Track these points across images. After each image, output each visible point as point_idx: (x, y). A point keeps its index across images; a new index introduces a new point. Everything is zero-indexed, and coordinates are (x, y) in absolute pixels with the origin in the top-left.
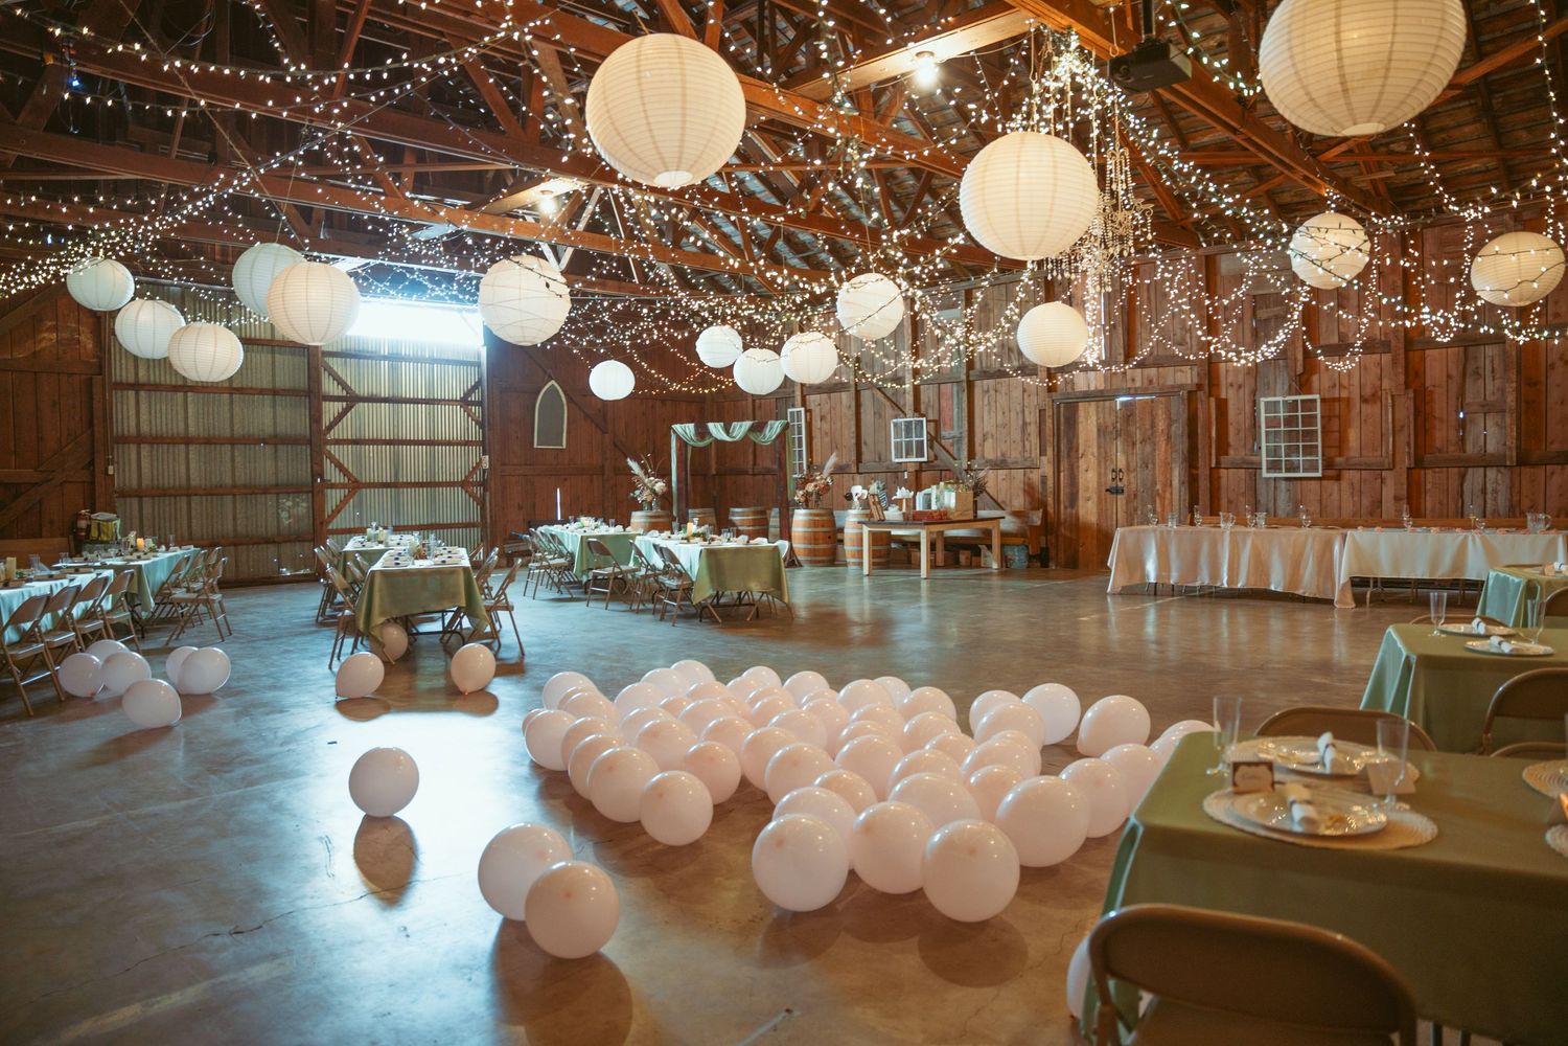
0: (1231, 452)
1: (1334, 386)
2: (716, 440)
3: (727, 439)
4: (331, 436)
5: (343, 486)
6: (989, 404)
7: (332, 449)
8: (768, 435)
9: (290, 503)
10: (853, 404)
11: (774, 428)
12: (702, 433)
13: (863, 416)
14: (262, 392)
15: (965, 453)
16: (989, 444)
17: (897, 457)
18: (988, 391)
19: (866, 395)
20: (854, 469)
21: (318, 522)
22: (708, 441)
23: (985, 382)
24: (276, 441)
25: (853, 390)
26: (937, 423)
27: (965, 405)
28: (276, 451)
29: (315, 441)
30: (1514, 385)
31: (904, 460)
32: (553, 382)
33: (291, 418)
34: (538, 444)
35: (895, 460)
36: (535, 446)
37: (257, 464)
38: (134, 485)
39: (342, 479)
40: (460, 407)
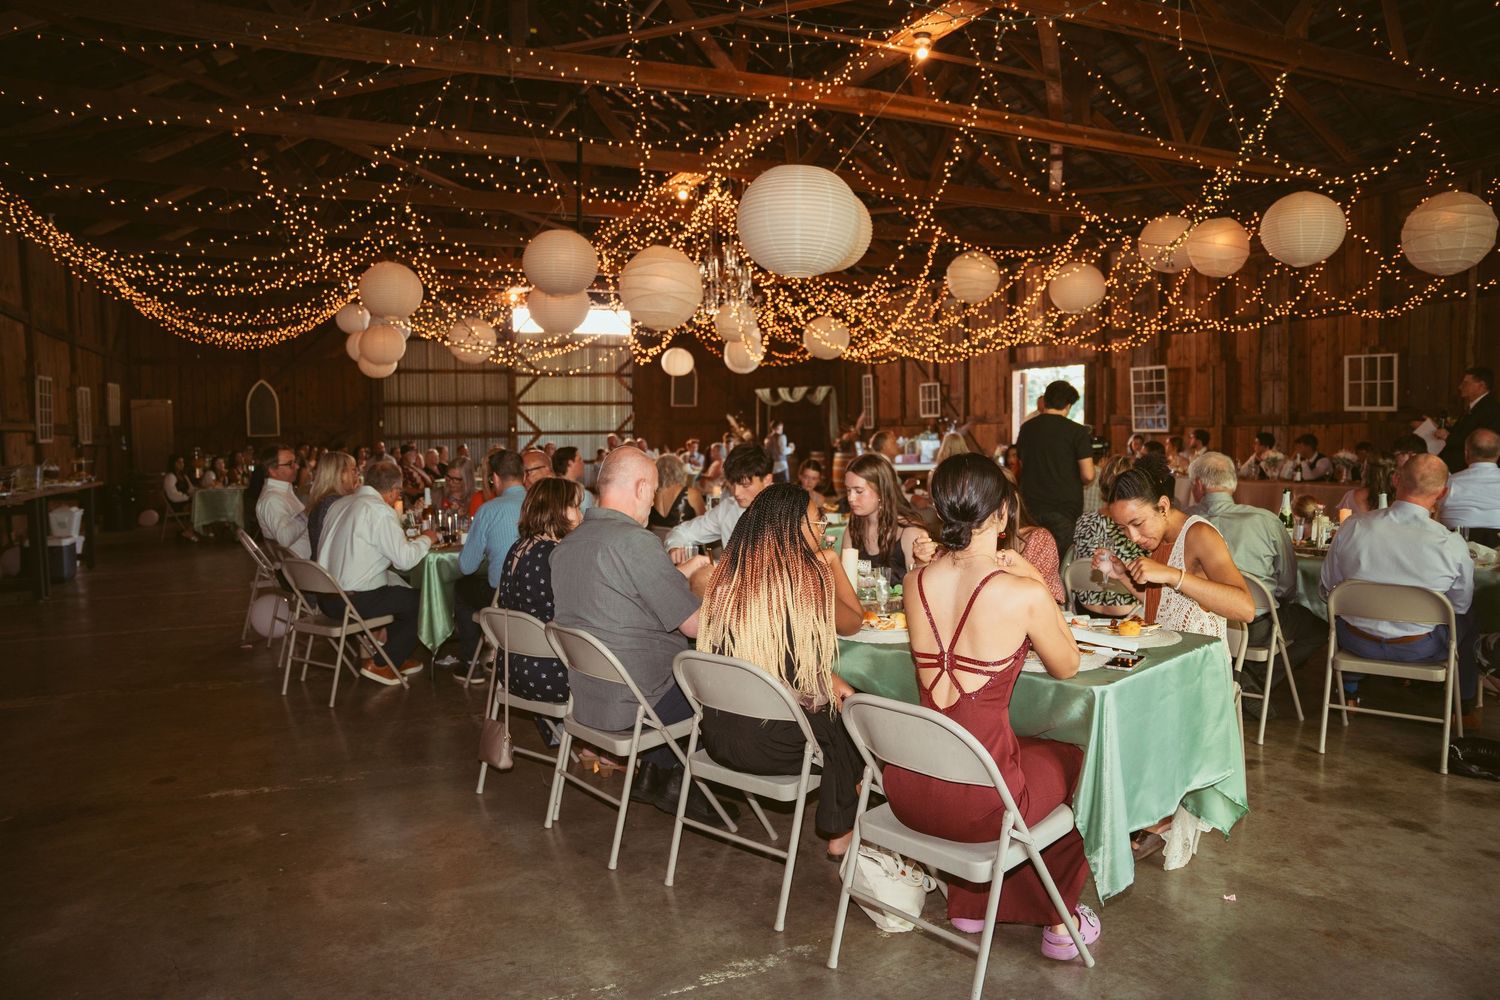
0: (1118, 411)
1: (1180, 358)
2: (785, 401)
3: (789, 399)
5: (530, 433)
7: (521, 408)
8: (818, 397)
10: (900, 372)
11: (821, 392)
12: (775, 395)
16: (978, 403)
17: (923, 414)
20: (900, 422)
22: (779, 402)
24: (484, 403)
25: (900, 361)
26: (948, 387)
27: (963, 373)
28: (485, 410)
29: (511, 404)
30: (1287, 358)
31: (927, 416)
33: (495, 388)
34: (675, 403)
35: (923, 416)
36: (672, 404)
37: (473, 419)
38: (397, 432)
39: (531, 429)
40: (616, 378)
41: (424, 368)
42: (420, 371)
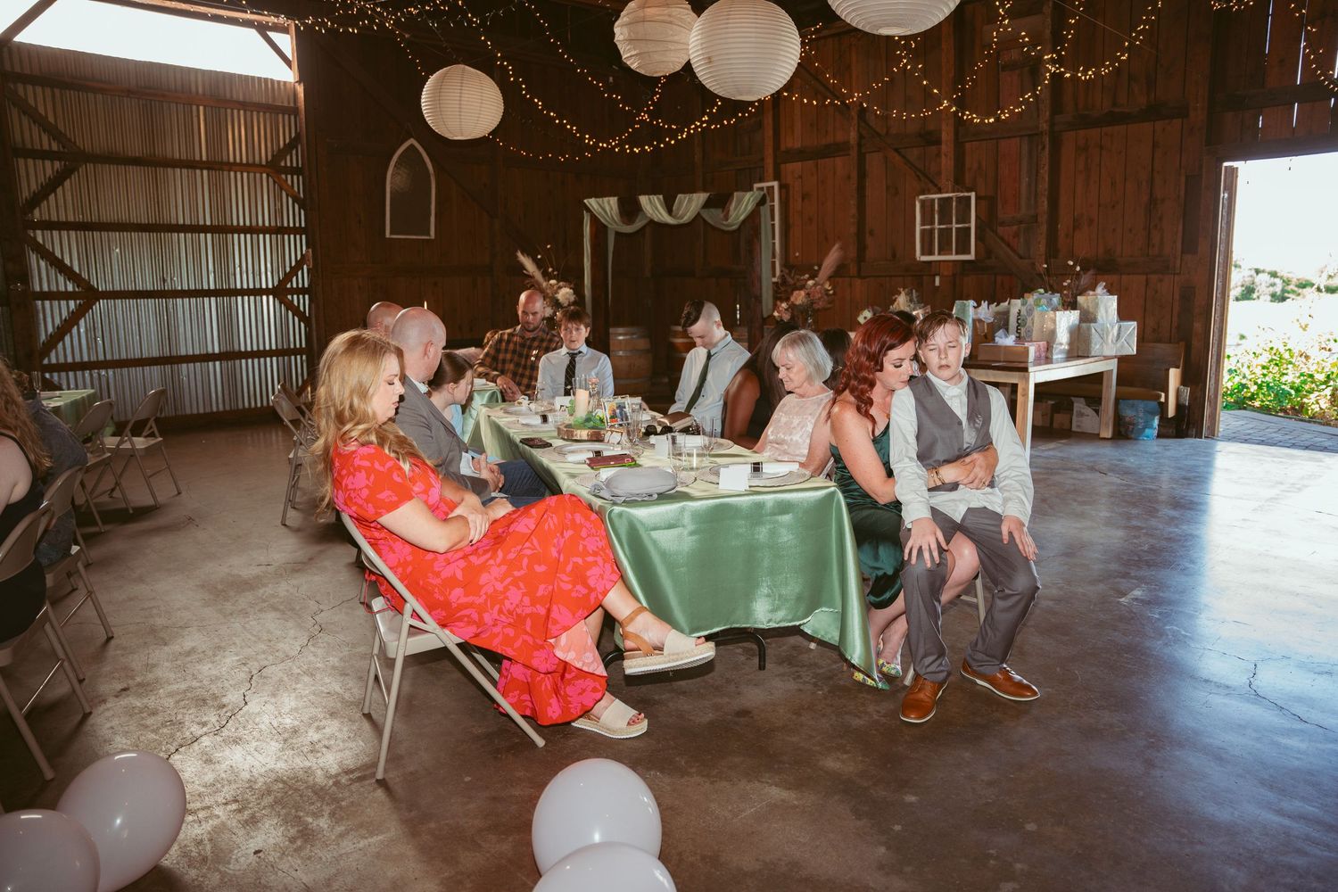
2: (652, 222)
3: (665, 218)
5: (67, 296)
6: (1087, 169)
8: (733, 214)
10: (854, 175)
11: (743, 205)
12: (630, 209)
13: (868, 192)
15: (1041, 248)
16: (1082, 234)
17: (923, 253)
18: (1085, 148)
19: (874, 162)
20: (854, 272)
22: (638, 224)
23: (1082, 132)
25: (854, 153)
26: (995, 200)
27: (1045, 172)
31: (936, 258)
32: (412, 141)
34: (391, 233)
35: (922, 258)
36: (388, 235)
39: (71, 286)
40: (268, 175)
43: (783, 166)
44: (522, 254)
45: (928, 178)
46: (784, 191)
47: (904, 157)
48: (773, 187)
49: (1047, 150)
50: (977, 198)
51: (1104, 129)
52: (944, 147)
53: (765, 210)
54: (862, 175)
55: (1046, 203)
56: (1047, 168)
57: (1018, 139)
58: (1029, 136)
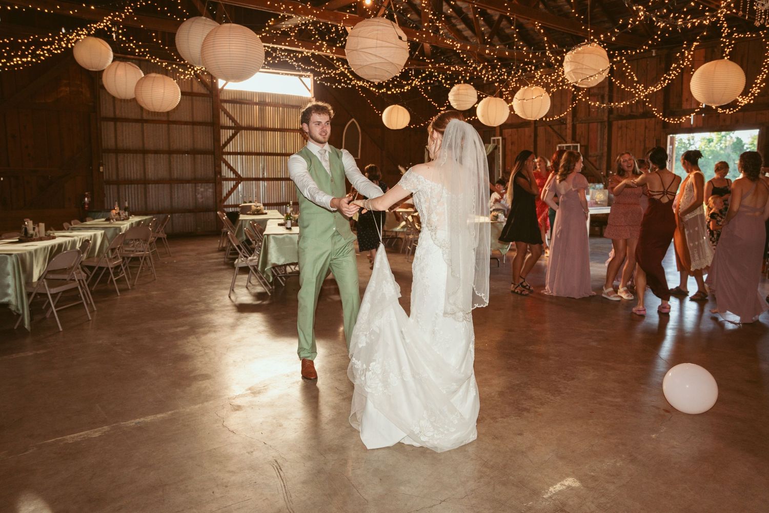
4: (226, 149)
5: (233, 179)
6: (622, 136)
7: (226, 157)
9: (202, 190)
10: (533, 135)
13: (538, 143)
14: (186, 123)
15: (604, 166)
18: (621, 128)
19: (541, 130)
21: (218, 201)
23: (620, 122)
24: (194, 152)
25: (533, 126)
27: (606, 136)
28: (194, 158)
29: (217, 153)
32: (353, 120)
33: (203, 139)
37: (184, 166)
38: (114, 177)
39: (232, 175)
40: (300, 133)
41: (139, 118)
42: (136, 121)
43: (504, 130)
44: (401, 166)
45: (562, 138)
46: (504, 141)
47: (553, 129)
48: (499, 139)
49: (607, 129)
50: (581, 146)
51: (628, 121)
52: (568, 125)
53: (496, 151)
54: (536, 136)
55: (606, 149)
56: (607, 135)
57: (596, 124)
58: (601, 122)
